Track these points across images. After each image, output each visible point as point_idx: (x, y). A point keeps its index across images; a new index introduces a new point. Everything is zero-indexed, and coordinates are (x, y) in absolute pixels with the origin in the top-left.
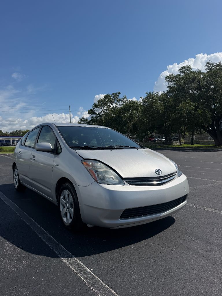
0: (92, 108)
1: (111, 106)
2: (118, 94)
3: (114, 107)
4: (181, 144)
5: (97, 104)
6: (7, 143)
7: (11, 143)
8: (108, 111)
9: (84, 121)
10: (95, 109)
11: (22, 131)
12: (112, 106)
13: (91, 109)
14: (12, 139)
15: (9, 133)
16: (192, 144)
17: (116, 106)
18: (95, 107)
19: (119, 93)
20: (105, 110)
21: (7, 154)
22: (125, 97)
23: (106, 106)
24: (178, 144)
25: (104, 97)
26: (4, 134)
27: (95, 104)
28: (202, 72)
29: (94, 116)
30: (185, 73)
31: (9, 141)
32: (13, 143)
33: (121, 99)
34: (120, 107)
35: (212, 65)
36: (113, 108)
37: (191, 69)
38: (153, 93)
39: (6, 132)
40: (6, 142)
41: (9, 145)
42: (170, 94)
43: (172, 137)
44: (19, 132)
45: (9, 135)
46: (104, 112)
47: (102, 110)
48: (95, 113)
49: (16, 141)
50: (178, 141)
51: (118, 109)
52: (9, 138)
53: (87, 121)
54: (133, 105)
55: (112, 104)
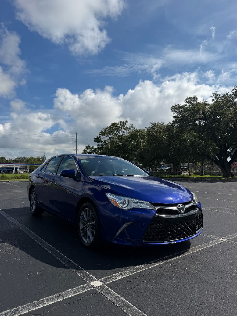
0: (99, 136)
1: (117, 134)
2: (125, 123)
3: (121, 135)
4: (190, 175)
5: (104, 131)
6: (9, 171)
7: (14, 171)
8: (114, 139)
9: (89, 149)
10: (102, 136)
11: (26, 158)
12: (119, 134)
13: (97, 137)
14: (14, 166)
15: (12, 160)
16: (202, 175)
17: (123, 134)
18: (101, 135)
19: (127, 122)
20: (111, 138)
21: (9, 181)
22: (132, 126)
23: (113, 134)
24: (188, 174)
25: (111, 125)
26: (7, 161)
27: (101, 132)
28: (207, 103)
29: (100, 143)
30: (191, 103)
31: (11, 168)
32: (16, 170)
33: (129, 128)
34: (127, 135)
35: (218, 96)
36: (119, 136)
37: (197, 99)
38: (158, 123)
39: (9, 159)
40: (9, 169)
41: (12, 173)
42: (176, 125)
43: (181, 167)
44: (22, 159)
45: (11, 162)
46: (110, 140)
47: (108, 138)
48: (101, 141)
49: (19, 168)
50: (187, 171)
51: (125, 137)
52: (12, 165)
53: (93, 148)
54: (139, 134)
55: (119, 132)
